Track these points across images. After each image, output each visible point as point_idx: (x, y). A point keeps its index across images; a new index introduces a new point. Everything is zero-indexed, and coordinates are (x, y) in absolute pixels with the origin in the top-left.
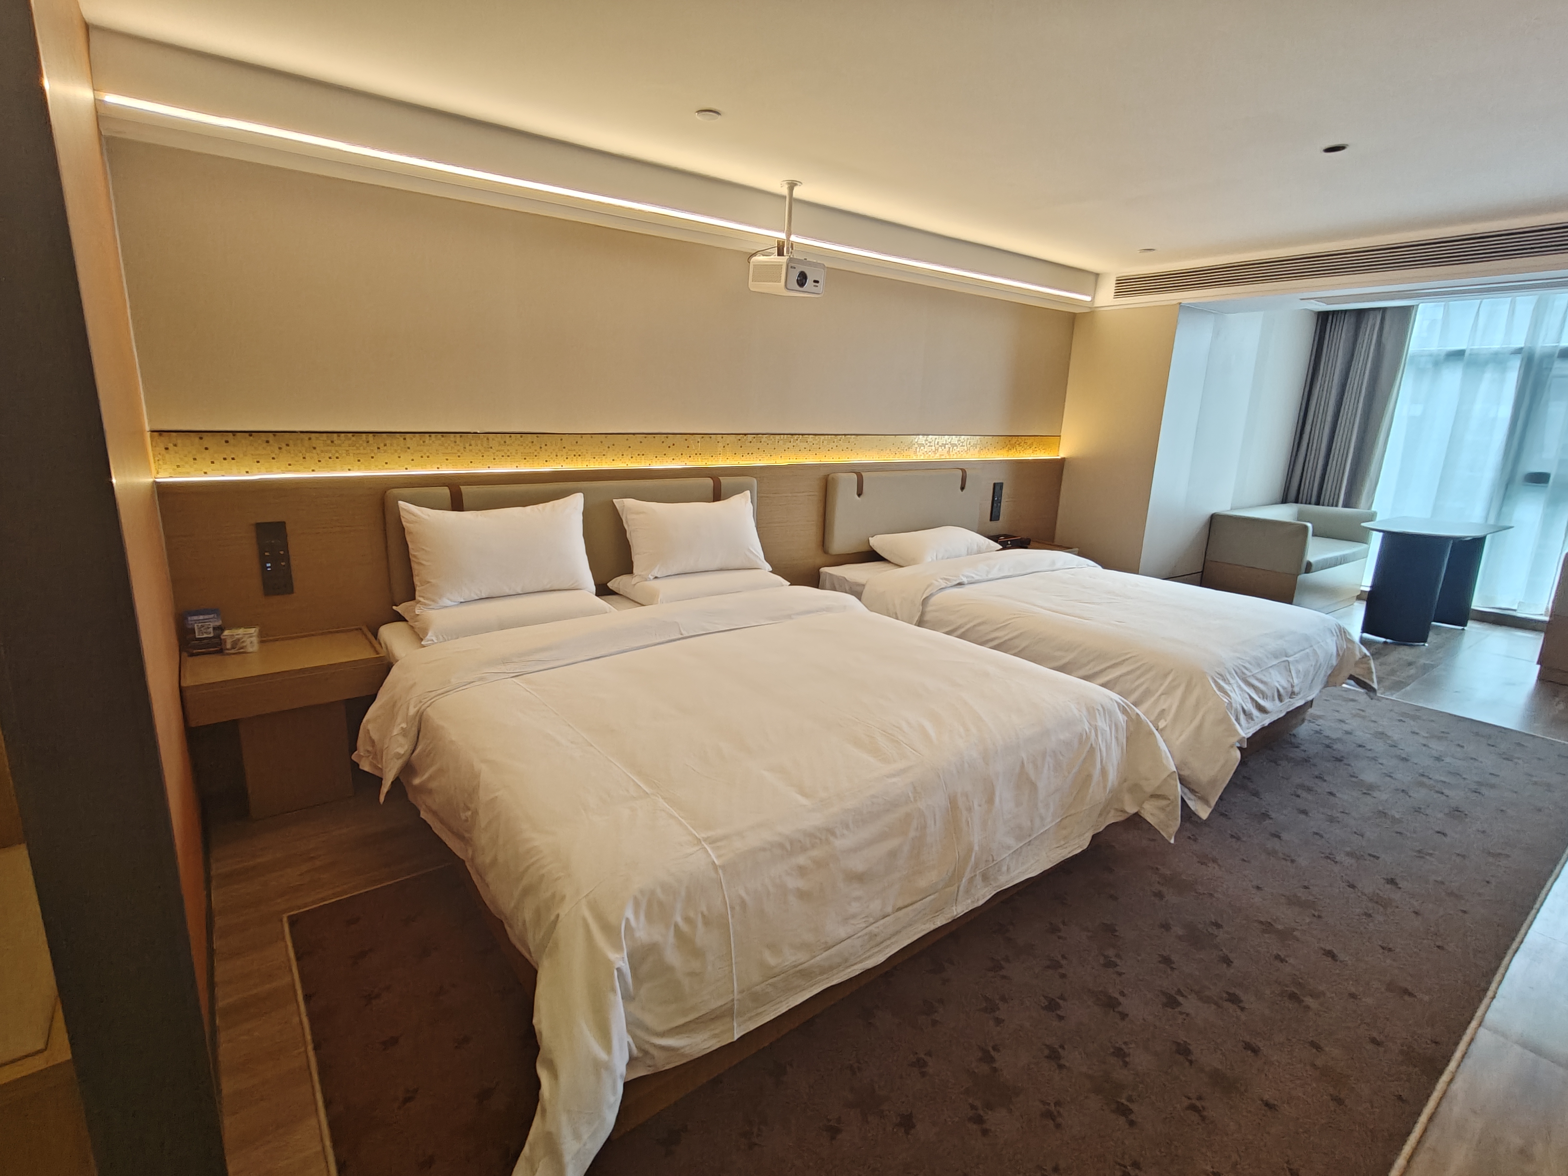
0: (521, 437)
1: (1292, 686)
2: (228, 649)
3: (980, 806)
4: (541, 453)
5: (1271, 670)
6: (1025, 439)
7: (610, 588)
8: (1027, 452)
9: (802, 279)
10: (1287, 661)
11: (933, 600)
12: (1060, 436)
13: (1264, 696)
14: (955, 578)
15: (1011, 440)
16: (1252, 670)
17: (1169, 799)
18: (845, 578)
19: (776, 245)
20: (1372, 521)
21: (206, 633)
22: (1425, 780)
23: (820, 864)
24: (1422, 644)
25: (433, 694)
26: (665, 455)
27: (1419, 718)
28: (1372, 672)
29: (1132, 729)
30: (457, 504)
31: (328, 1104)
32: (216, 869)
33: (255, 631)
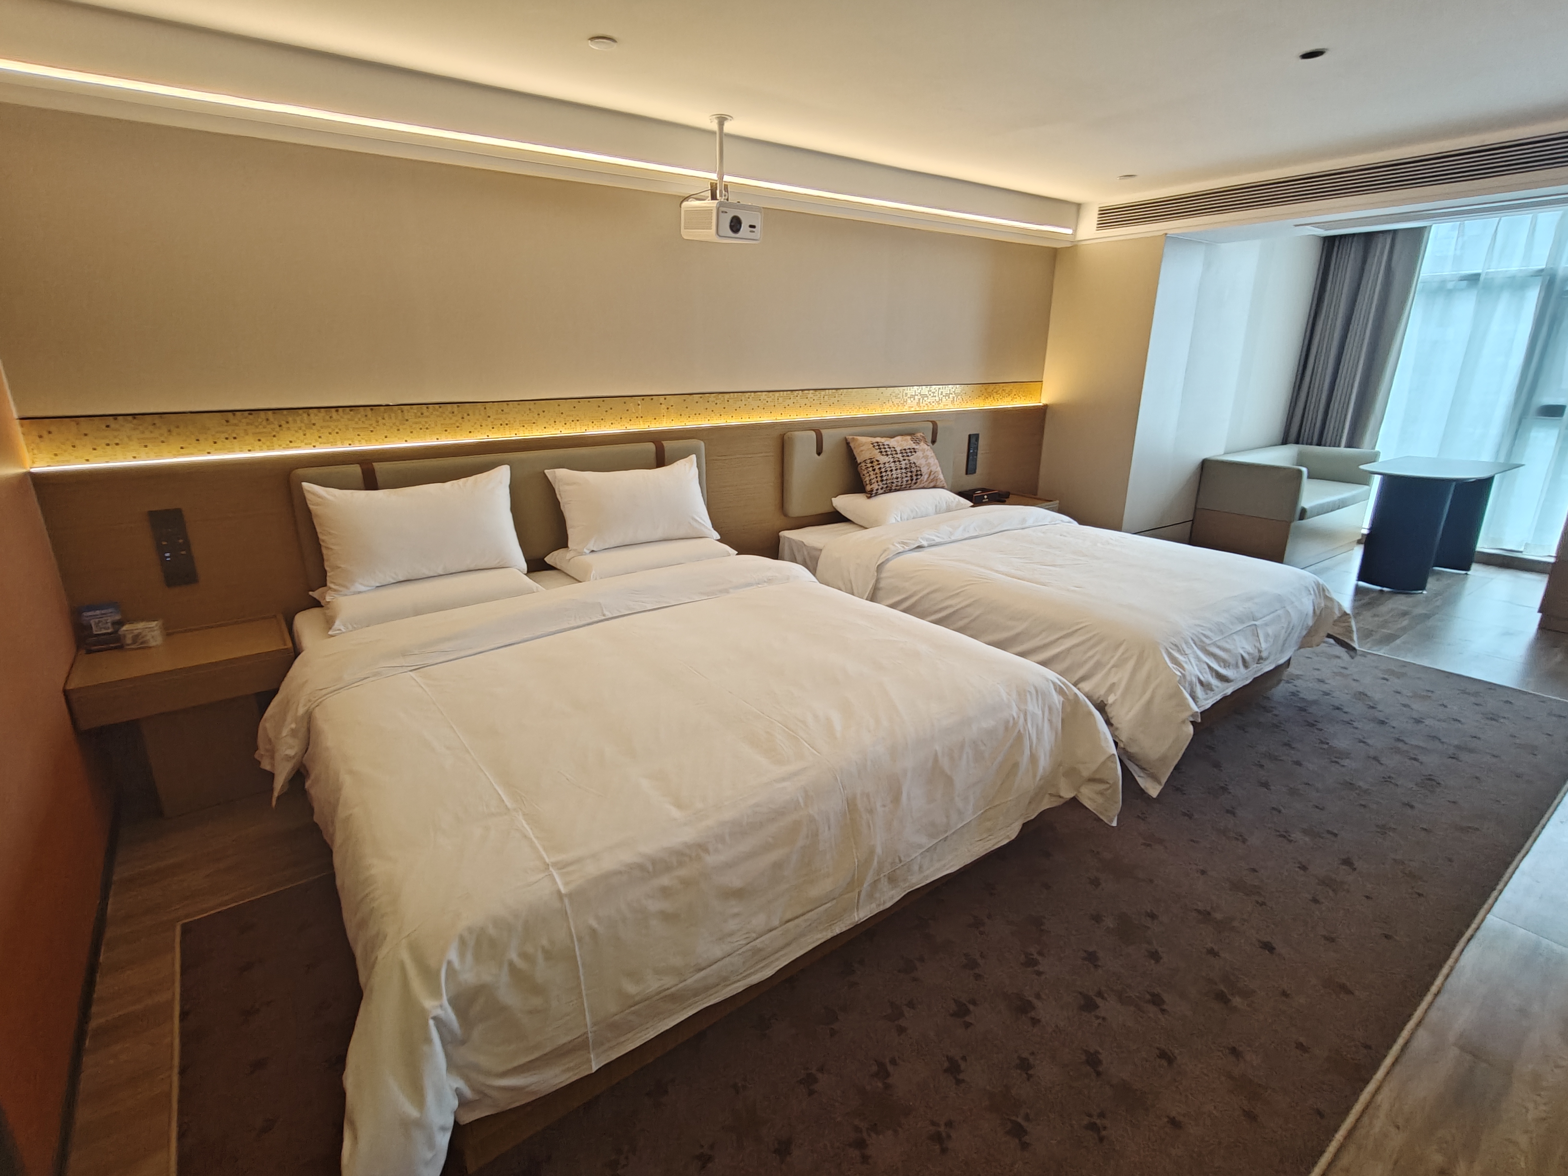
0: (440, 407)
1: (1260, 651)
2: (128, 645)
3: (884, 806)
4: (463, 423)
5: (1235, 637)
6: (1003, 387)
7: (548, 562)
8: (1006, 399)
9: (736, 225)
10: (1255, 625)
11: (889, 566)
12: (1042, 381)
13: (1225, 664)
14: (913, 542)
15: (988, 388)
16: (1212, 638)
17: (1107, 783)
18: (803, 542)
19: (710, 188)
20: (1374, 462)
21: (105, 628)
22: (1400, 745)
23: (687, 883)
24: (1420, 591)
25: (324, 692)
26: (602, 419)
27: (1403, 675)
28: (1353, 631)
29: (1069, 709)
30: (370, 482)
31: (181, 1136)
32: (120, 873)
33: (156, 625)
